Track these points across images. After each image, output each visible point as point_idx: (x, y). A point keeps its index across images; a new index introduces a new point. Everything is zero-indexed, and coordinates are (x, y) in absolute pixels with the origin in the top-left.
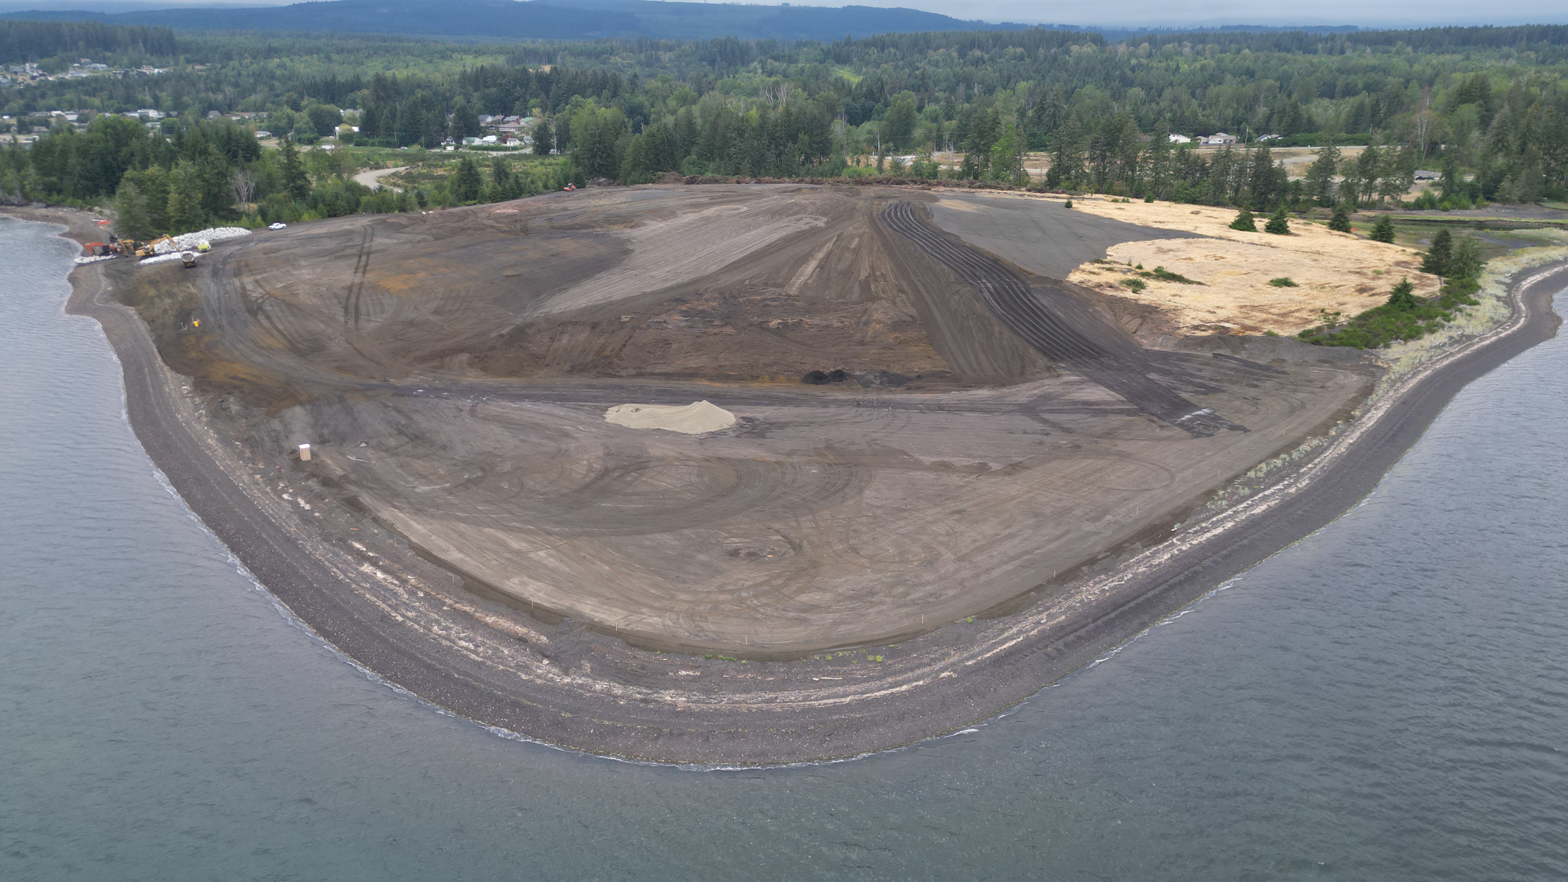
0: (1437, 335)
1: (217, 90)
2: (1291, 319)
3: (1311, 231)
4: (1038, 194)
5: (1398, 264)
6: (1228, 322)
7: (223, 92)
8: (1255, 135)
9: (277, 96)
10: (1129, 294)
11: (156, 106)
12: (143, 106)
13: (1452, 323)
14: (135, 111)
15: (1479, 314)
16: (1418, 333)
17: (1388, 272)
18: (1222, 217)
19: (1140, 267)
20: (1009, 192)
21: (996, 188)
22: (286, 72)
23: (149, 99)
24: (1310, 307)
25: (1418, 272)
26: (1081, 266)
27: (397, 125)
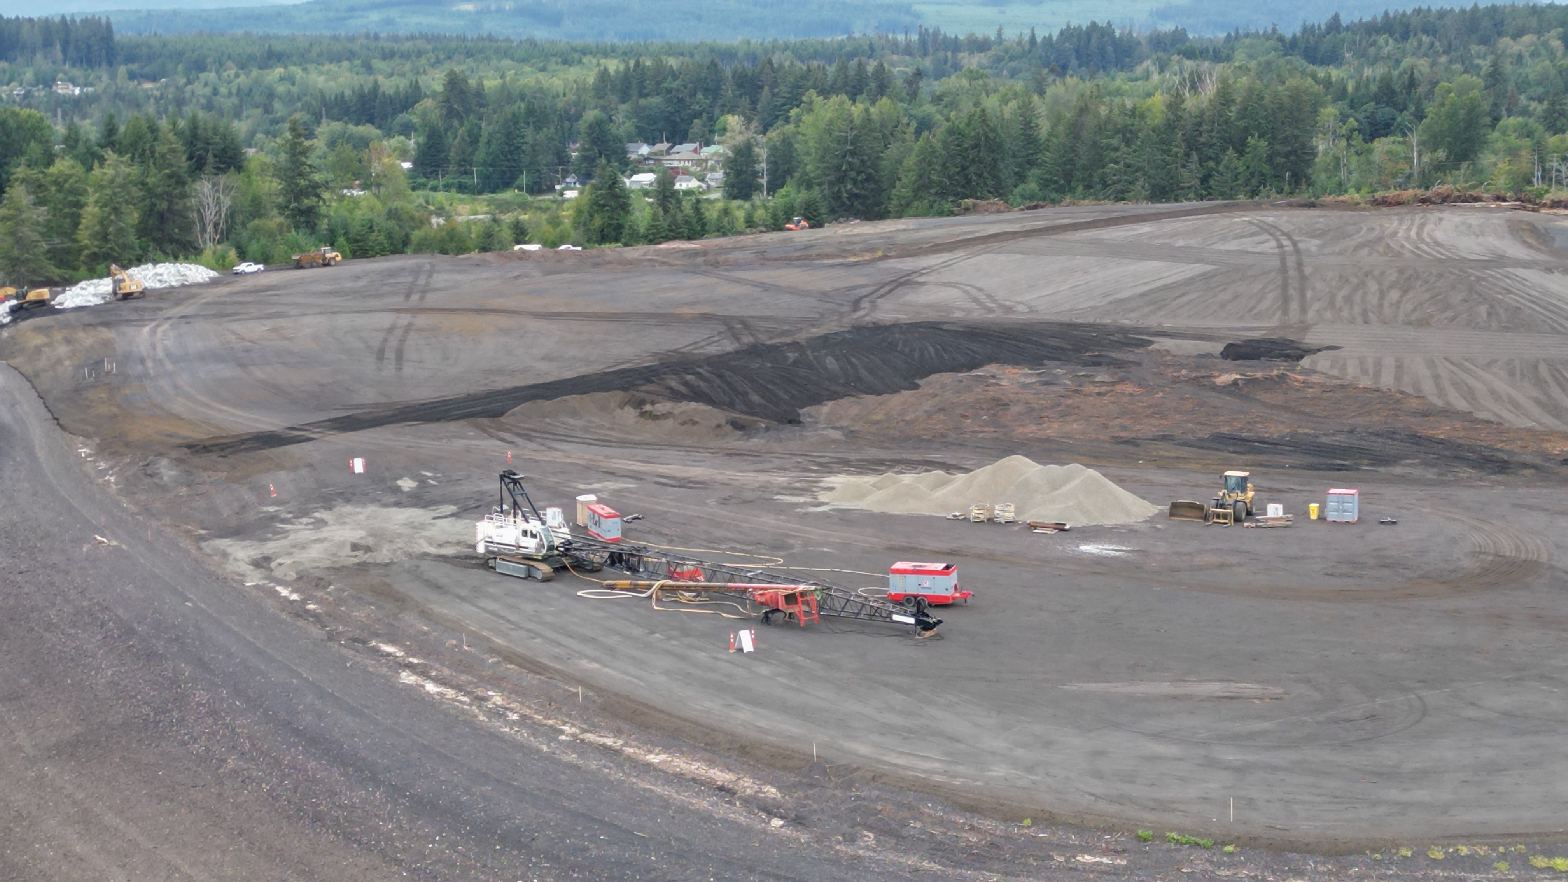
27: (480, 155)
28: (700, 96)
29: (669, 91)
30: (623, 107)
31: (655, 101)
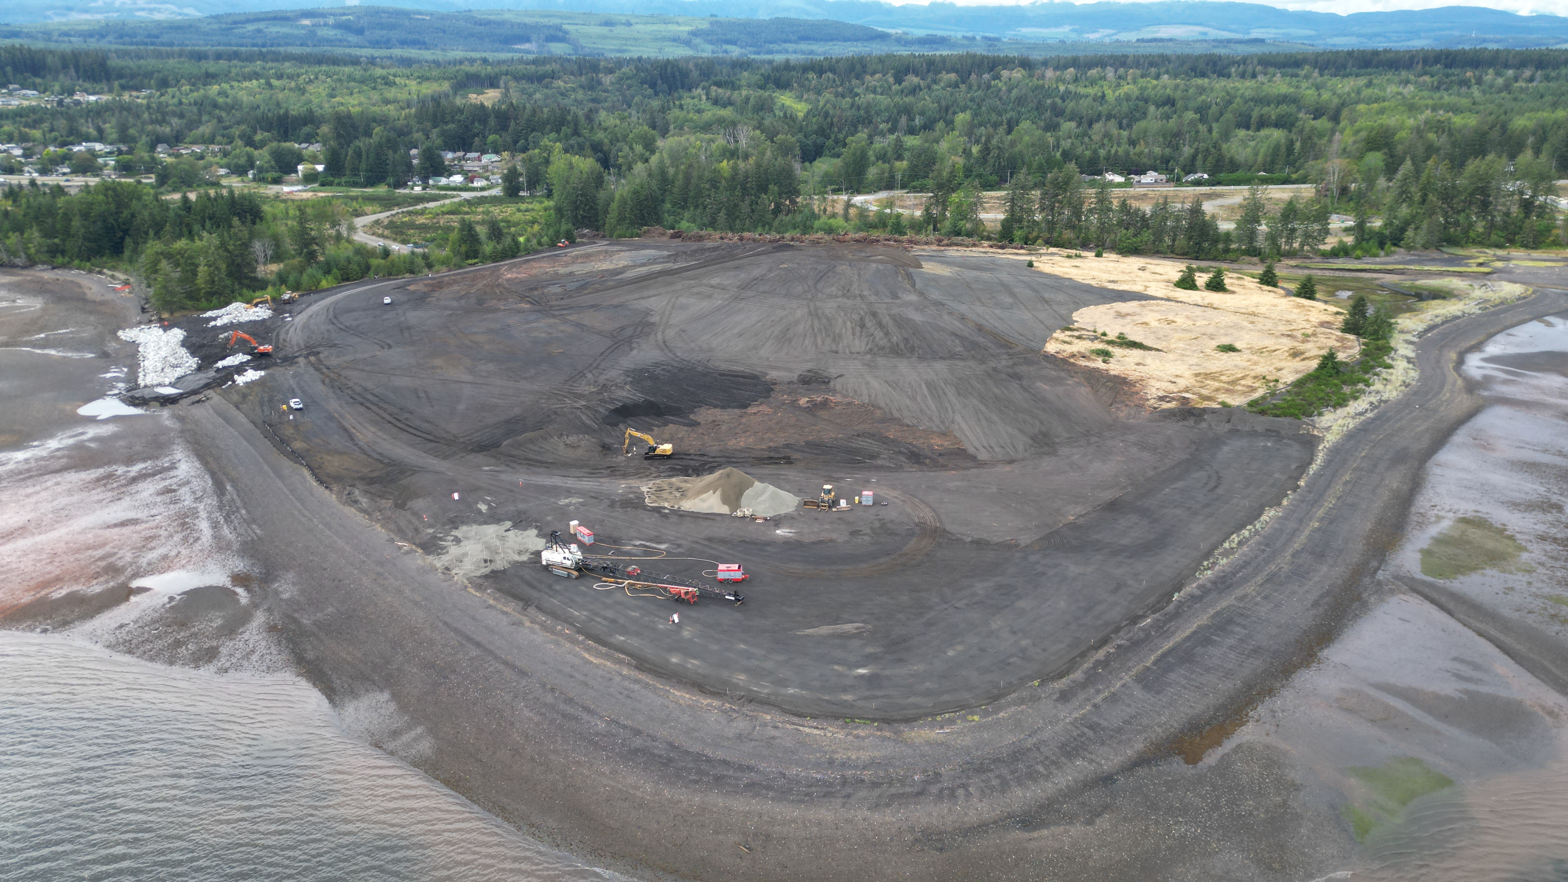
0: (1360, 401)
1: (162, 122)
2: (1239, 388)
3: (1243, 287)
4: (1000, 251)
5: (1323, 324)
6: (1187, 392)
7: (169, 124)
8: (1182, 174)
9: (226, 128)
10: (1099, 364)
11: (101, 139)
12: (88, 139)
13: (1372, 388)
14: (80, 144)
15: (1393, 378)
16: (1344, 401)
17: (1314, 335)
18: (1166, 274)
19: (1104, 334)
20: (974, 249)
21: (961, 245)
22: (229, 100)
23: (93, 132)
24: (1253, 374)
25: (1339, 334)
26: (1055, 335)
27: (363, 166)
28: (476, 124)
29: (459, 121)
30: (435, 131)
31: (451, 126)
